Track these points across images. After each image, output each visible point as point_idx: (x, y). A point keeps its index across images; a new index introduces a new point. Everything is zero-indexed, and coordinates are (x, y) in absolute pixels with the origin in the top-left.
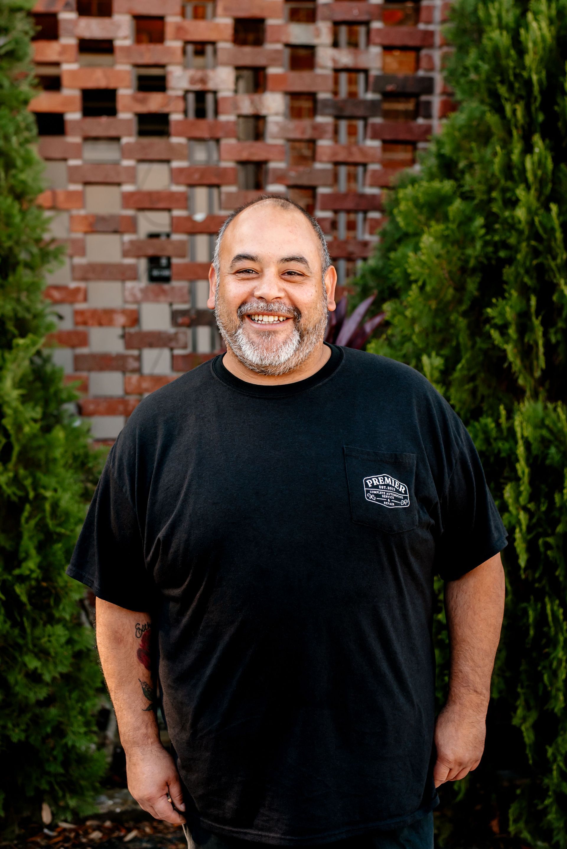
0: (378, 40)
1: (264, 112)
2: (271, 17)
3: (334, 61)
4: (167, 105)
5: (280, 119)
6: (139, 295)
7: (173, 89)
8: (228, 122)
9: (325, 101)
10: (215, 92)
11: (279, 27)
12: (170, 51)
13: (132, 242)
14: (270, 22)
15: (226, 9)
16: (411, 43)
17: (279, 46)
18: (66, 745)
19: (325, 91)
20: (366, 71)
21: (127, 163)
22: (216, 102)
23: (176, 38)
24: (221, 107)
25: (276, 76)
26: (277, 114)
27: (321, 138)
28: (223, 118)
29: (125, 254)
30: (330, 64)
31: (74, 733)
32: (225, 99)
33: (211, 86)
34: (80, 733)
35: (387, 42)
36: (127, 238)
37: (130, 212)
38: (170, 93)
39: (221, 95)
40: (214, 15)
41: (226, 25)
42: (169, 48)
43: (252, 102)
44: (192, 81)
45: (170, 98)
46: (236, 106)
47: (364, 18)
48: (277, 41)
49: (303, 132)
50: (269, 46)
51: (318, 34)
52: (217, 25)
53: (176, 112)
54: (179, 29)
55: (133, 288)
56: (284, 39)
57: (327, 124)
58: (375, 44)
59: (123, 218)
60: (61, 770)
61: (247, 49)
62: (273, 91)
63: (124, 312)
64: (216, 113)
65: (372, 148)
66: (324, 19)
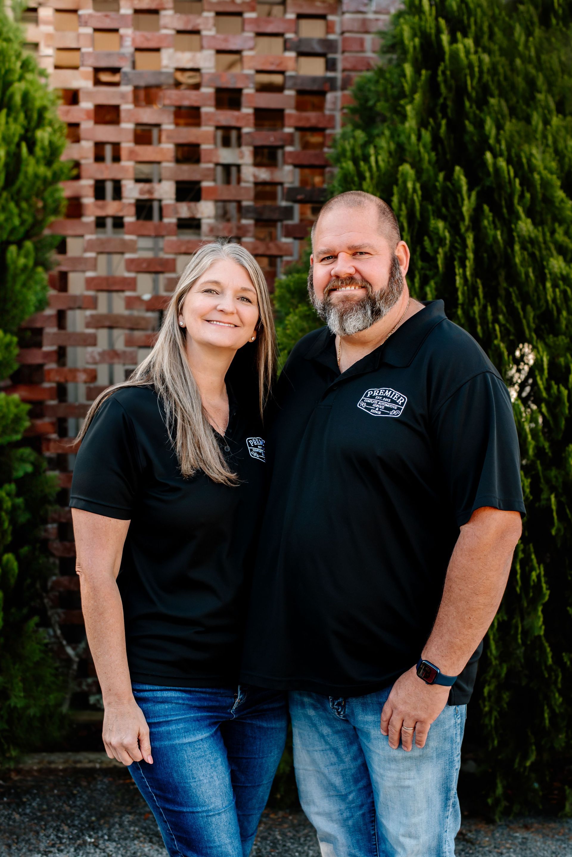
0: (290, 161)
1: (198, 216)
2: (205, 143)
3: (255, 176)
4: (121, 210)
5: (212, 221)
6: (98, 358)
7: (127, 198)
8: (169, 224)
9: (248, 207)
10: (160, 201)
11: (210, 151)
12: (124, 170)
13: (92, 316)
14: (204, 147)
15: (168, 137)
16: (317, 162)
17: (211, 166)
18: (10, 705)
19: (248, 200)
20: (281, 184)
21: (91, 255)
22: (161, 209)
23: (129, 159)
24: (165, 212)
25: (208, 188)
26: (209, 217)
27: (244, 236)
28: (166, 220)
29: (88, 326)
30: (251, 179)
31: (16, 696)
32: (168, 206)
33: (156, 196)
34: (20, 697)
35: (297, 162)
36: (88, 313)
37: (91, 293)
38: (125, 201)
39: (164, 203)
40: (160, 141)
41: (168, 149)
42: (123, 167)
43: (189, 208)
44: (142, 192)
45: (124, 205)
46: (176, 212)
47: (279, 143)
48: (210, 162)
49: (230, 231)
50: (203, 166)
51: (242, 157)
52: (162, 149)
53: (128, 216)
54: (132, 152)
55: (93, 352)
56: (215, 160)
57: (249, 225)
58: (288, 164)
59: (85, 297)
60: (6, 727)
61: (185, 167)
62: (206, 199)
63: (85, 371)
64: (161, 217)
65: (286, 244)
66: (248, 144)
